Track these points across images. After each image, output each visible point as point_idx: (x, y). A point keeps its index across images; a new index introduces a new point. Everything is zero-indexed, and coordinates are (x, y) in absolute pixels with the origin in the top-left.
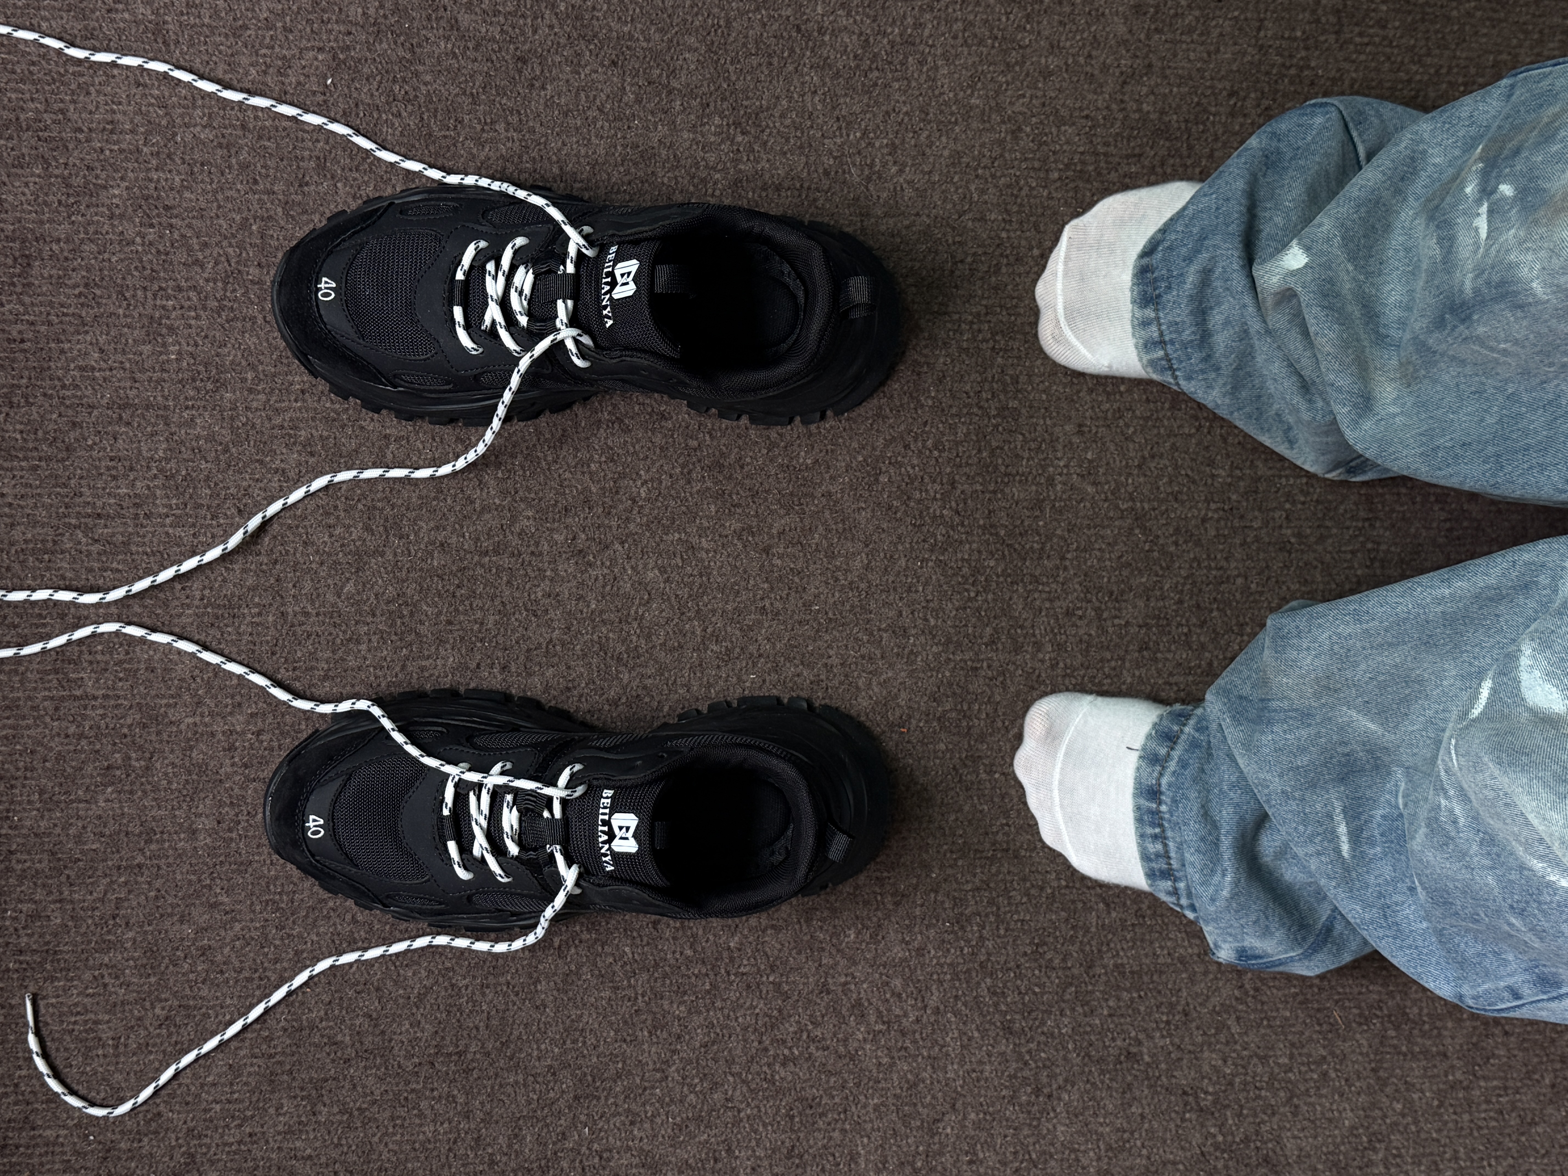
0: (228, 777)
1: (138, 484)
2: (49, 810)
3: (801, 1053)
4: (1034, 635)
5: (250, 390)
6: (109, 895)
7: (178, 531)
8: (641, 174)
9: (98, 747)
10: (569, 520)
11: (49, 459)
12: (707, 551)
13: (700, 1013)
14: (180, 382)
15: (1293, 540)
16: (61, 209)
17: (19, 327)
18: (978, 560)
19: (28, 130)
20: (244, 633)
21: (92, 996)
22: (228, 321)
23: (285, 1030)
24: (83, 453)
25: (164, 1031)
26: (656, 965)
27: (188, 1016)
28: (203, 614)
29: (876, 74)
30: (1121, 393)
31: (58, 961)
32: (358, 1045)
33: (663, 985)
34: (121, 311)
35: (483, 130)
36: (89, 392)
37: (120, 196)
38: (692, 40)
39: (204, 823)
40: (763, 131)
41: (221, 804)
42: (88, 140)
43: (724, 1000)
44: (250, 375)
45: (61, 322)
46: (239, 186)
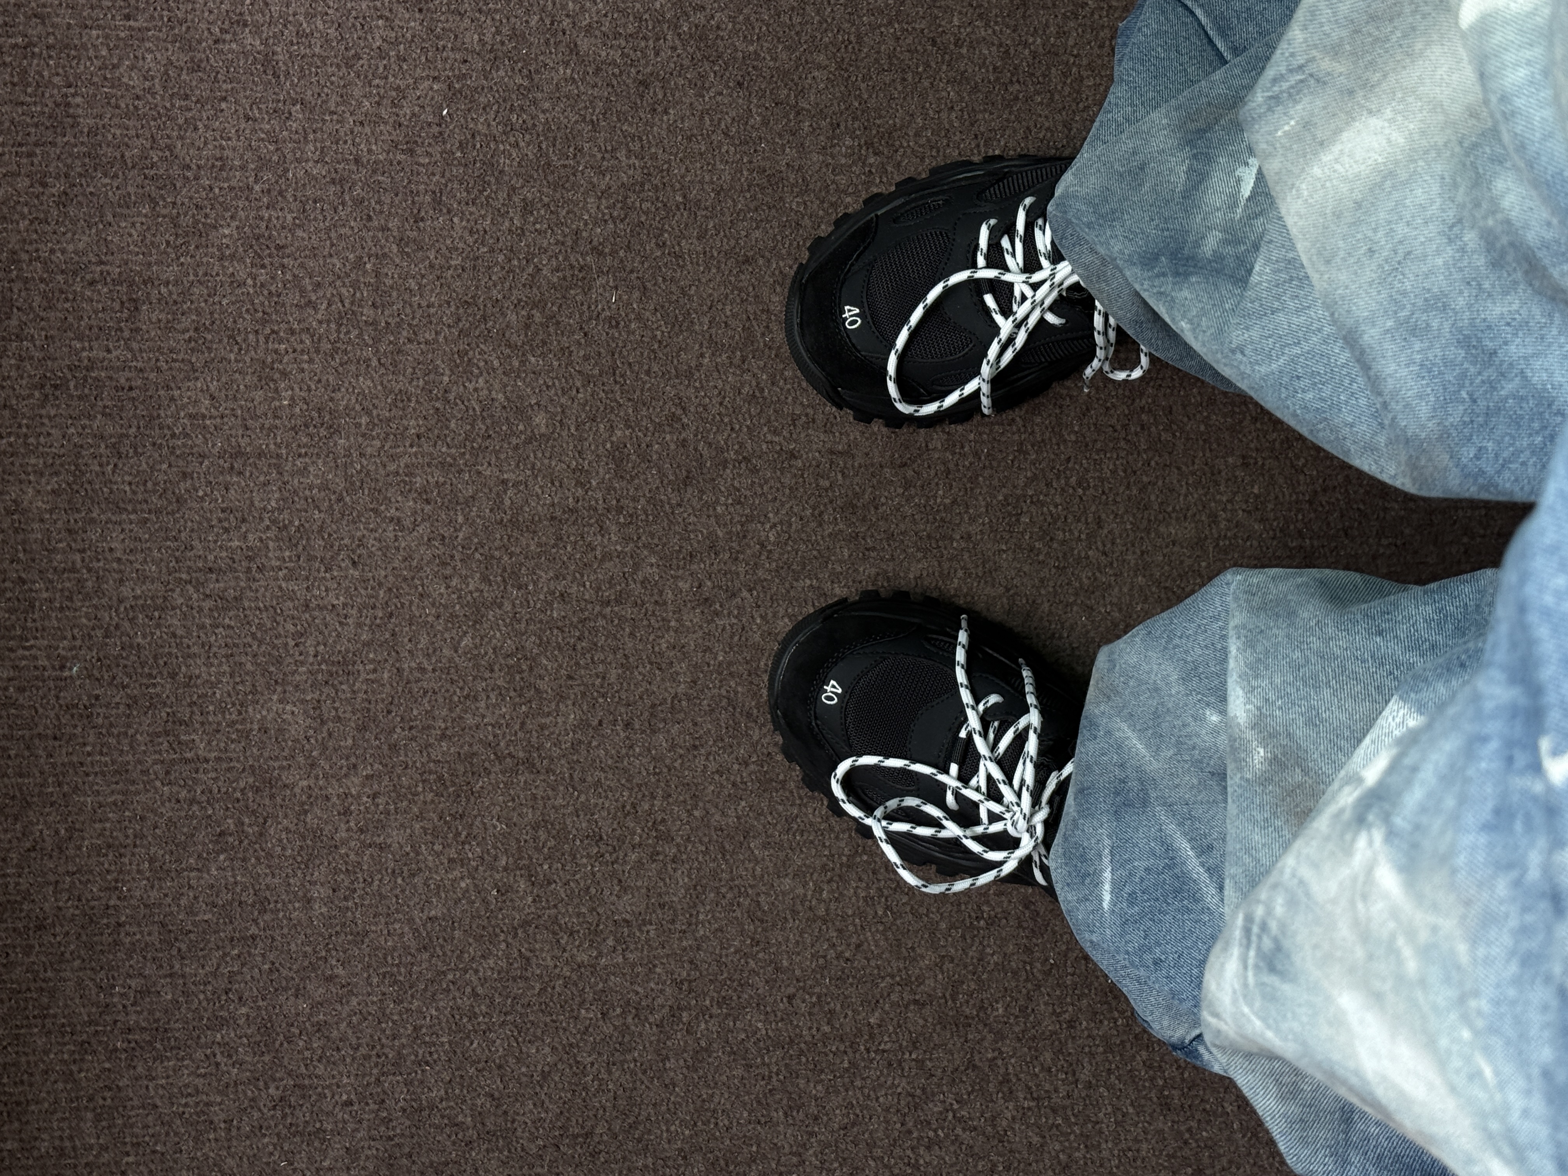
0: (344, 842)
1: (250, 536)
2: (160, 879)
3: (947, 1136)
5: (364, 435)
6: (221, 969)
7: (292, 586)
8: (768, 199)
9: (210, 812)
10: (694, 567)
11: (158, 512)
13: (838, 1092)
14: (292, 429)
16: (169, 250)
17: (127, 374)
19: (133, 167)
20: (359, 690)
21: (204, 1076)
22: (341, 365)
23: (404, 1110)
24: (195, 505)
25: (279, 1113)
26: (792, 1041)
27: (303, 1097)
28: (318, 671)
29: (1017, 86)
31: (169, 1039)
32: (479, 1127)
33: (799, 1063)
34: (233, 357)
35: (603, 158)
36: (200, 441)
37: (231, 236)
38: (821, 58)
39: (319, 892)
40: (896, 151)
41: (336, 871)
42: (196, 178)
43: (863, 1079)
44: (364, 420)
45: (171, 369)
46: (352, 224)
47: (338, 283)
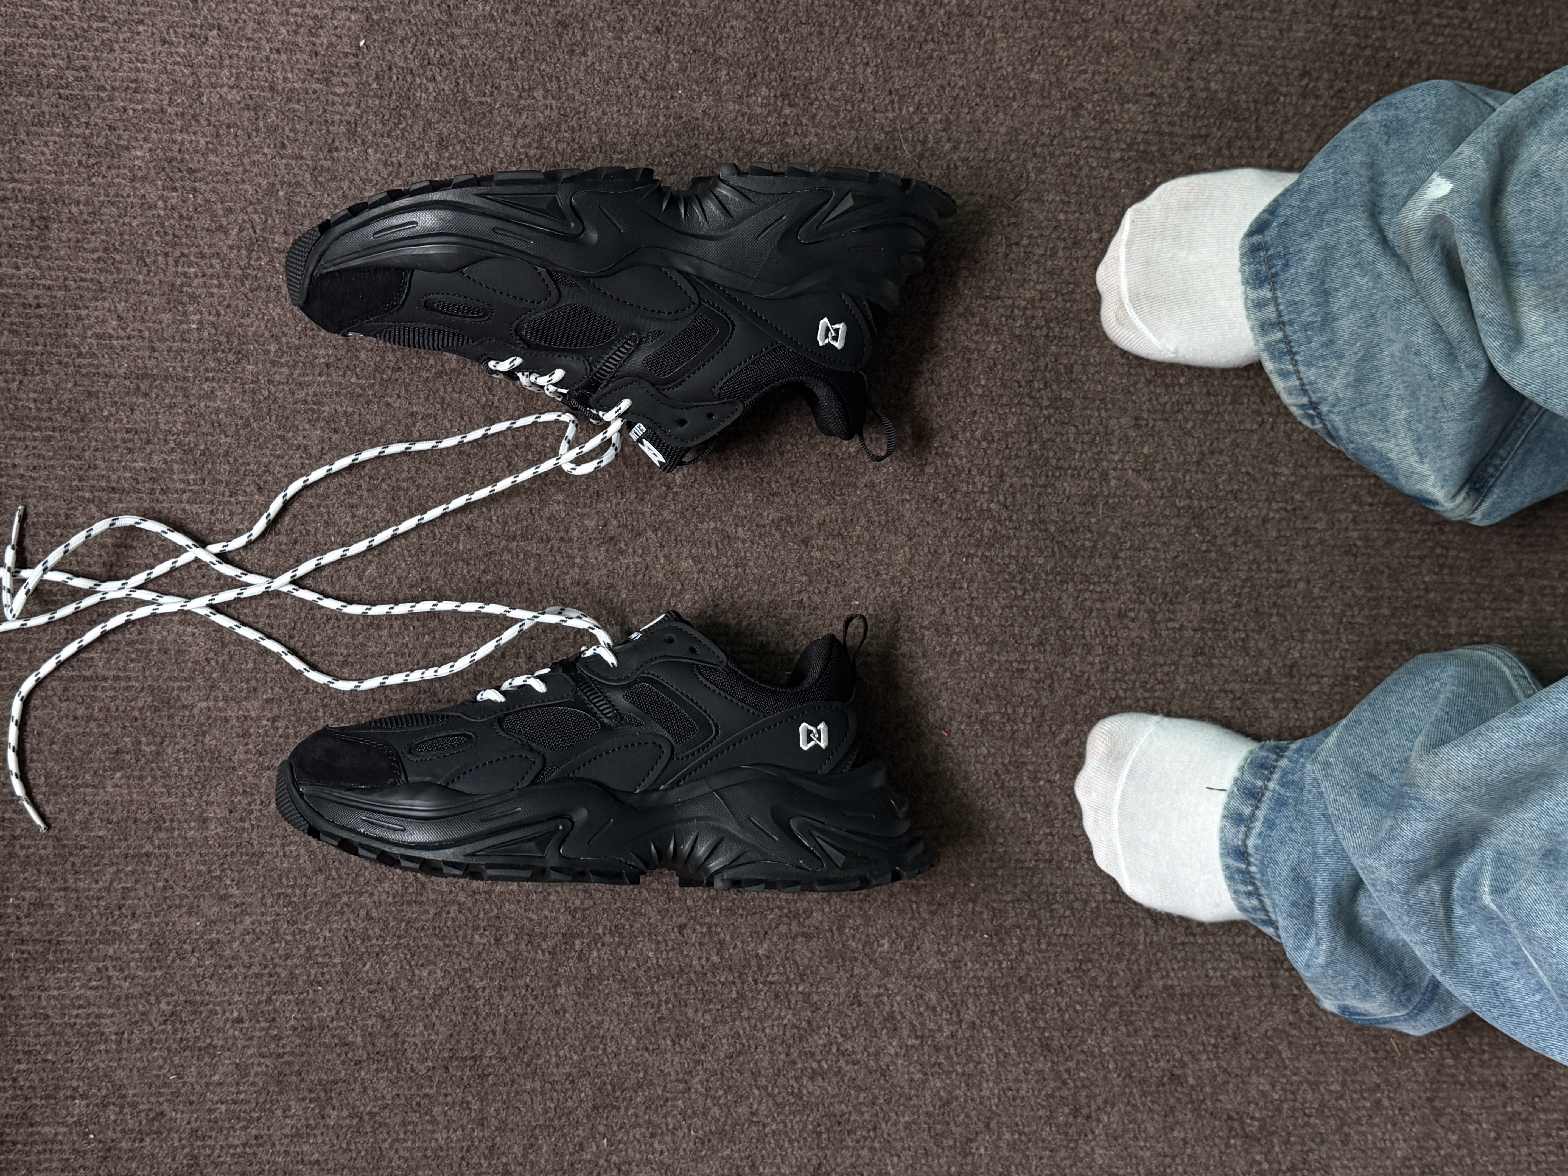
0: (241, 764)
1: (155, 458)
2: (55, 794)
3: (830, 1067)
4: (1083, 637)
5: (273, 363)
6: (115, 885)
8: (683, 145)
9: (107, 730)
10: (600, 506)
11: (62, 429)
12: (744, 541)
13: (726, 1022)
14: (200, 352)
15: (1359, 543)
16: (81, 169)
17: (35, 292)
18: (1025, 558)
19: (48, 86)
20: (262, 615)
21: (95, 988)
22: (252, 291)
23: (295, 1029)
24: (98, 424)
25: (169, 1028)
26: (682, 971)
27: (195, 1013)
29: (931, 45)
30: (1180, 386)
31: (61, 952)
32: (369, 1047)
33: (688, 992)
34: (141, 278)
35: (520, 97)
36: (106, 361)
37: (143, 157)
39: (216, 812)
40: (811, 104)
41: (233, 792)
42: (111, 99)
43: (751, 1010)
44: (273, 347)
45: (79, 288)
46: (266, 150)
47: (250, 209)
